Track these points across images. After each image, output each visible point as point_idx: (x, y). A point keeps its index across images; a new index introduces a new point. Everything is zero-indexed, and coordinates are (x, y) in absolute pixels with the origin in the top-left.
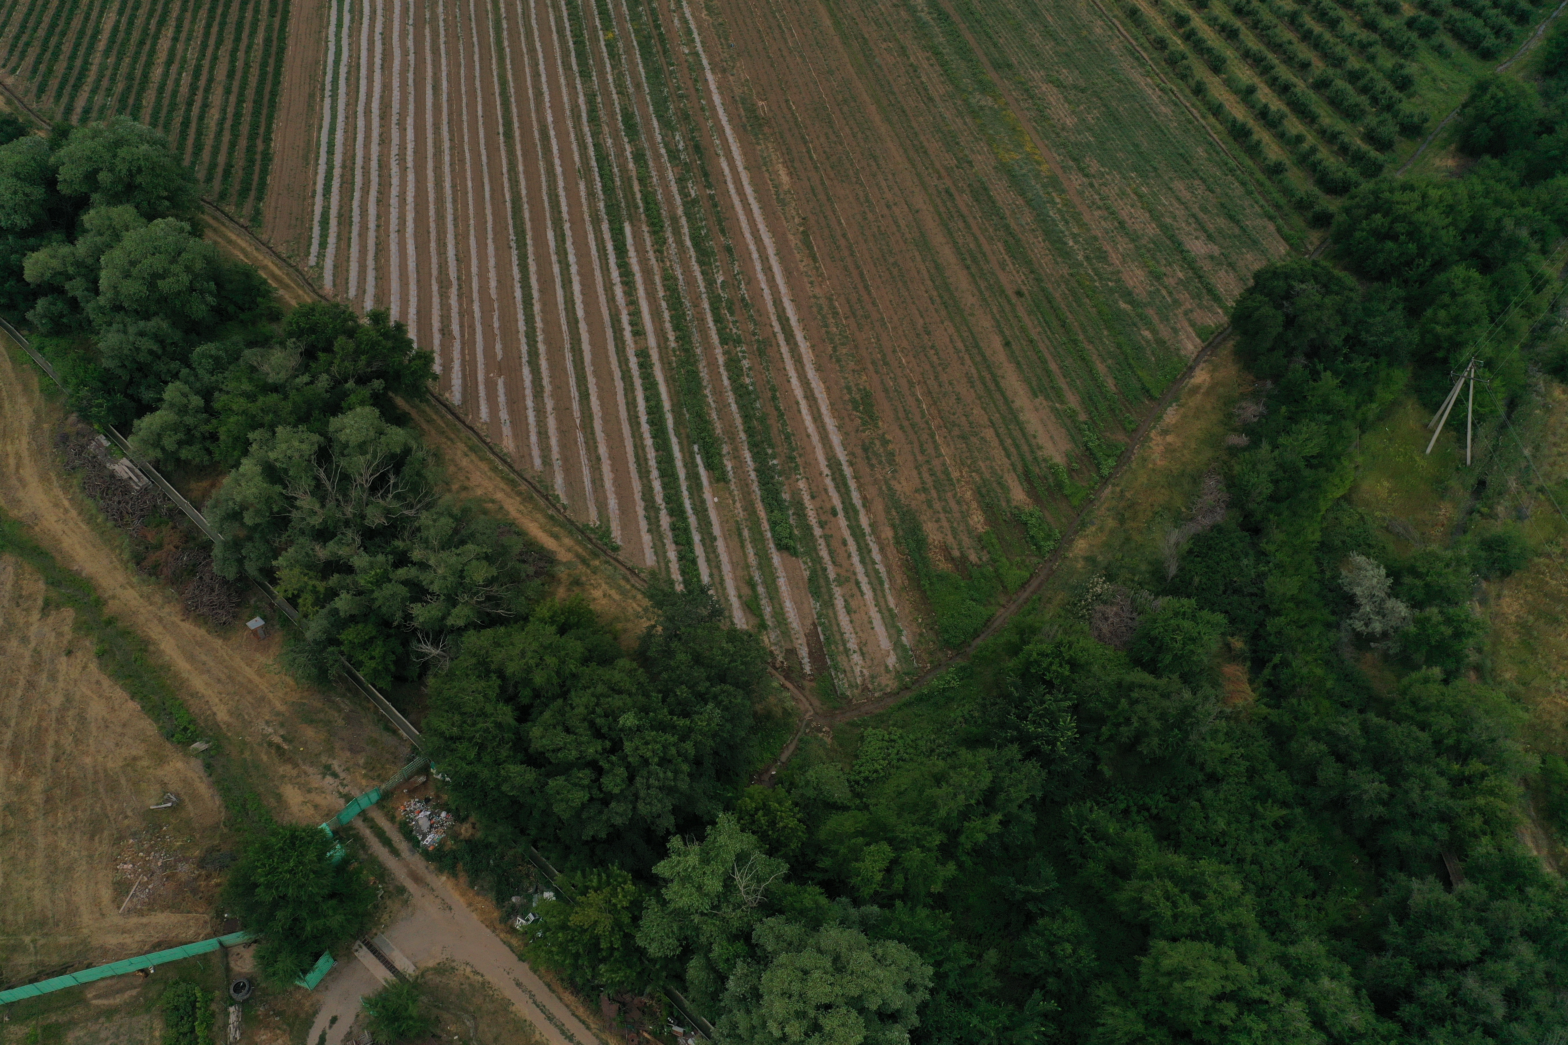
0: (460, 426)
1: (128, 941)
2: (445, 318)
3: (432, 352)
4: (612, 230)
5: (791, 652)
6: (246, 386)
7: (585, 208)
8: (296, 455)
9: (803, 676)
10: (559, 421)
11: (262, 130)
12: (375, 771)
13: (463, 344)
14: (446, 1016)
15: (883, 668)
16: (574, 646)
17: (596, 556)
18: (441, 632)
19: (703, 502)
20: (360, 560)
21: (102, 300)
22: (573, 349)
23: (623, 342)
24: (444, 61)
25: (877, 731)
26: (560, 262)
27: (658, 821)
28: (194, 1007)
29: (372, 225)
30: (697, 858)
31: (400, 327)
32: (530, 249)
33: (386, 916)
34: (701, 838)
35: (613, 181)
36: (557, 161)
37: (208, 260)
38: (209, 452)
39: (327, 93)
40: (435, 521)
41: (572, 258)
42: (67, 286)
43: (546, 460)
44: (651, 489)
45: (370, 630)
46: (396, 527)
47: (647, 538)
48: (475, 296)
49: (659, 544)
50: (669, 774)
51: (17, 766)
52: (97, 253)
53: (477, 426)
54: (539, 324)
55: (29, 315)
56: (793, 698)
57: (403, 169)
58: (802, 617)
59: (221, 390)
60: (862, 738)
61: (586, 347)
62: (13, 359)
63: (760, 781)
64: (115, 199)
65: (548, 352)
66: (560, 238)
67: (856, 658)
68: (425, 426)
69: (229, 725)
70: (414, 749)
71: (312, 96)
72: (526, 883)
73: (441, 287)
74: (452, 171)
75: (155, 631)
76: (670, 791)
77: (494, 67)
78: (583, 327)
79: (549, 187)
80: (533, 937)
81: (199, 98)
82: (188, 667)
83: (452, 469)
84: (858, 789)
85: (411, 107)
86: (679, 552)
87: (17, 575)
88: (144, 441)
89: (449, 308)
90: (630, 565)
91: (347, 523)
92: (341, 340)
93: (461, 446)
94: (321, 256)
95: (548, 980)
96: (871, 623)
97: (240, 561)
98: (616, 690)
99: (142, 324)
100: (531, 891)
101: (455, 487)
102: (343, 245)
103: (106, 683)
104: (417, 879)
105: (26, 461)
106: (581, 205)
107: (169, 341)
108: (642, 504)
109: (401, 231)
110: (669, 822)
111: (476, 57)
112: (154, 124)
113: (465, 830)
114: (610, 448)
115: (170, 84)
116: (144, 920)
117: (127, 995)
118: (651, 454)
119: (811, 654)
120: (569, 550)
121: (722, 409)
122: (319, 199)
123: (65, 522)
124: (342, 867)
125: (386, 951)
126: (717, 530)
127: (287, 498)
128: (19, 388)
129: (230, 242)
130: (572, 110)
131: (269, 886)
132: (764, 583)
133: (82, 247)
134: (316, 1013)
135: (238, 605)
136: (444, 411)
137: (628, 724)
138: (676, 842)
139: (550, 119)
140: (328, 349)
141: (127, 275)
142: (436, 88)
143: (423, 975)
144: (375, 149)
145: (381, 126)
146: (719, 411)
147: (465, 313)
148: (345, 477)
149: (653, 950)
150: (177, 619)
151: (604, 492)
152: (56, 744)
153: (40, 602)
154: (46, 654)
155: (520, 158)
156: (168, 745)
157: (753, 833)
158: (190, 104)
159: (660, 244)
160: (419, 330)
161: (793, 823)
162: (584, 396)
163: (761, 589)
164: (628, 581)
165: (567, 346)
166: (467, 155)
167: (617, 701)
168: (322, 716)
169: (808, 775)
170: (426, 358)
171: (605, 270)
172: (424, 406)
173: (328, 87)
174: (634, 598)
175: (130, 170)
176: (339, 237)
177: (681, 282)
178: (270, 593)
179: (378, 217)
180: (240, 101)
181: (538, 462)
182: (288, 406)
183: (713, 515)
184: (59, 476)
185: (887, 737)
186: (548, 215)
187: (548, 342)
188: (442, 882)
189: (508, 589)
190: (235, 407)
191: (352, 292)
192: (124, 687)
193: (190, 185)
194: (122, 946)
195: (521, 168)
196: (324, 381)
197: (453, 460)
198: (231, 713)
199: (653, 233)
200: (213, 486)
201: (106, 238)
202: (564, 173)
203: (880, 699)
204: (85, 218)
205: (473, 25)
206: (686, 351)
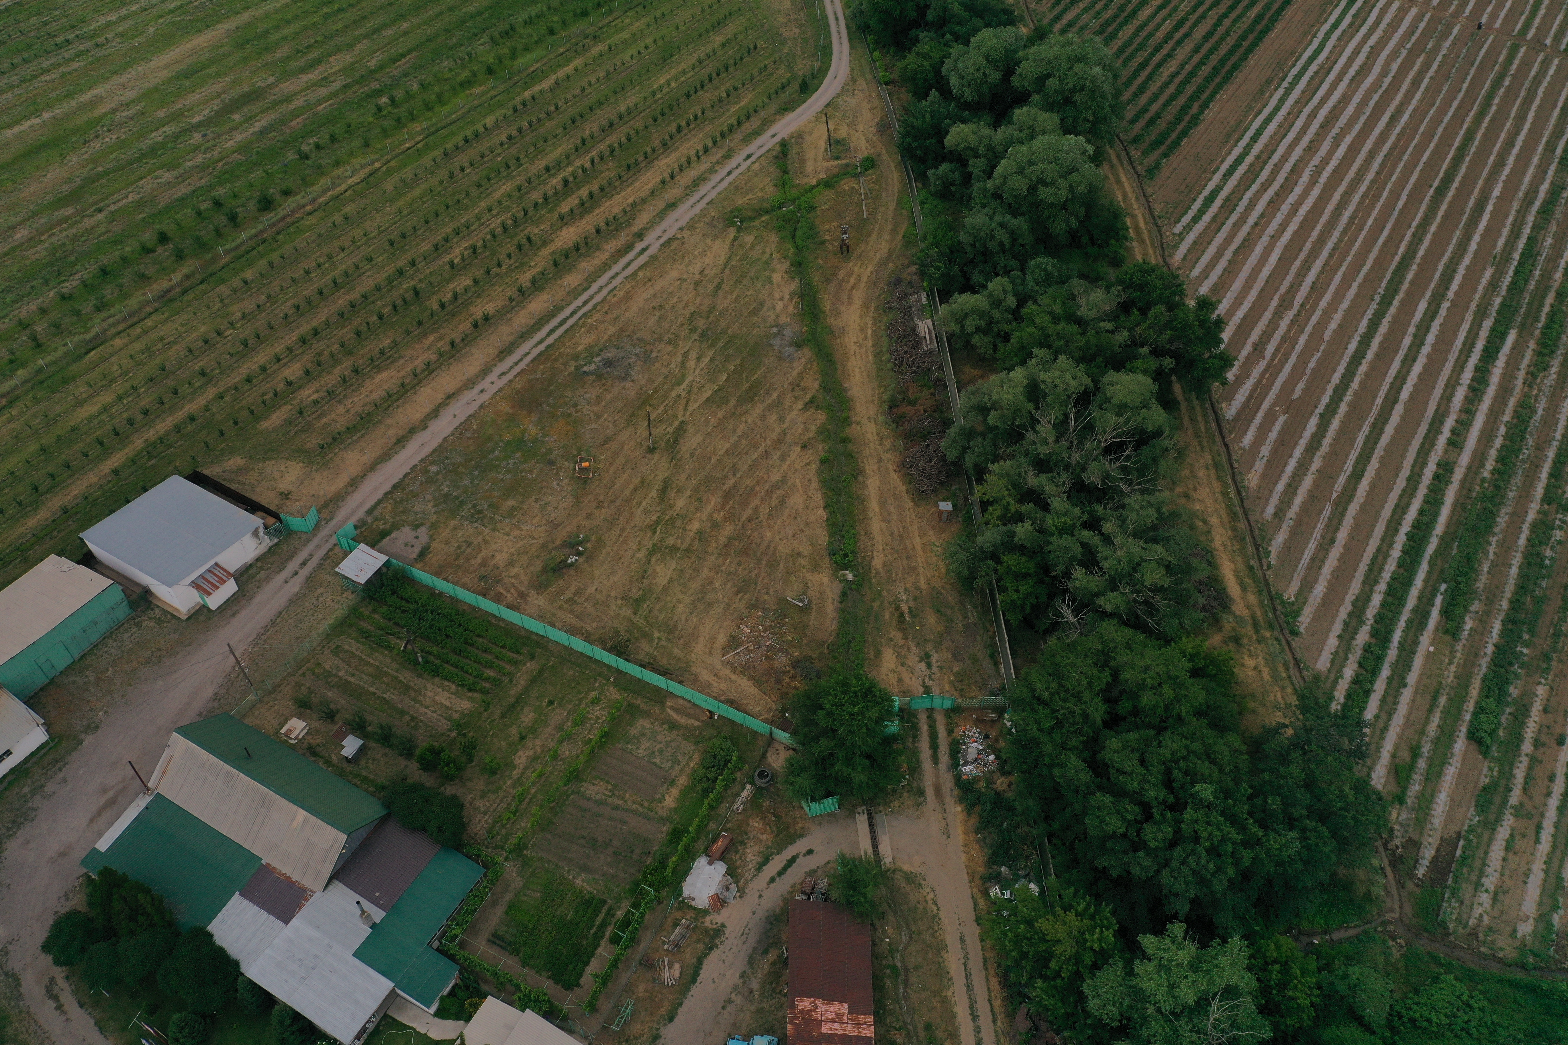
0: (1218, 438)
1: (715, 684)
2: (1266, 336)
3: (1236, 359)
4: (1493, 330)
5: (1414, 845)
6: (1057, 308)
7: (1477, 296)
8: (1062, 386)
9: (1412, 875)
10: (1316, 485)
11: (1204, 96)
12: (961, 682)
13: (1268, 366)
14: (891, 917)
15: (1508, 929)
16: (1198, 693)
17: (1271, 627)
18: (1087, 606)
19: (1416, 643)
20: (1058, 503)
21: (989, 184)
22: (1374, 426)
23: (1433, 445)
24: (1418, 95)
25: (1458, 984)
26: (1415, 336)
27: (1172, 899)
28: (726, 765)
29: (1251, 221)
30: (1188, 958)
31: (1220, 324)
32: (1392, 310)
33: (896, 804)
34: (1204, 945)
35: (1526, 282)
36: (1477, 238)
37: (1092, 189)
38: (995, 348)
39: (1285, 84)
40: (1142, 507)
41: (1430, 338)
42: (971, 162)
43: (1279, 514)
44: (1368, 599)
45: (1028, 566)
46: (1105, 494)
47: (1332, 642)
48: (1309, 329)
49: (1341, 653)
50: (1211, 865)
51: (723, 507)
52: (1010, 143)
53: (1234, 447)
54: (1355, 385)
55: (930, 173)
56: (1385, 888)
57: (1313, 181)
58: (1449, 819)
59: (1035, 302)
60: (1436, 979)
61: (1389, 430)
62: (899, 202)
63: (1296, 939)
64: (1049, 106)
65: (1347, 415)
66: (1431, 314)
67: (1485, 898)
68: (1186, 421)
69: (877, 573)
70: (1003, 688)
71: (1269, 81)
72: (1021, 864)
73: (1280, 305)
74: (1361, 203)
75: (870, 467)
76: (1203, 882)
77: (1469, 119)
78: (1399, 409)
79: (1451, 259)
80: (998, 912)
81: (1167, 48)
82: (877, 509)
83: (1186, 472)
84: (1396, 1023)
85: (1358, 127)
86: (1357, 675)
87: (805, 368)
88: (953, 314)
89: (1276, 328)
90: (1299, 655)
91: (1067, 467)
92: (1159, 309)
93: (1208, 457)
94: (1188, 228)
95: (988, 955)
96: (1527, 876)
97: (965, 449)
98: (1210, 757)
99: (1008, 217)
100: (1022, 873)
101: (1179, 490)
102: (1214, 226)
103: (815, 485)
104: (938, 792)
105: (862, 285)
106: (1475, 290)
107: (1020, 241)
108: (1350, 608)
109: (1275, 238)
110: (1182, 907)
111: (1455, 104)
112: (1118, 55)
113: (1001, 783)
114: (1351, 537)
115: (1152, 25)
116: (734, 677)
117: (692, 722)
118: (1391, 567)
119: (1434, 860)
120: (1248, 607)
121: (1500, 566)
122: (1217, 178)
123: (860, 346)
124: (889, 740)
125: (879, 831)
126: (1412, 678)
127: (1032, 418)
128: (890, 226)
129: (1118, 181)
130: (1526, 194)
131: (830, 714)
132: (1430, 760)
133: (1001, 134)
134: (801, 836)
135: (942, 484)
136: (1212, 417)
137: (1204, 794)
138: (1177, 929)
139: (1496, 192)
140: (1144, 312)
141: (1021, 171)
142: (1394, 119)
143: (895, 871)
144: (1298, 152)
145: (1317, 134)
146: (1494, 565)
147: (1289, 340)
148: (1090, 428)
149: (1093, 1004)
150: (891, 467)
151: (1318, 575)
152: (756, 509)
153: (808, 397)
154: (789, 438)
155: (1439, 218)
156: (827, 559)
157: (1258, 979)
158: (1157, 49)
159: (1540, 366)
160: (1234, 335)
161: (1303, 1001)
162: (1357, 475)
163: (1422, 764)
164: (1287, 669)
165: (1371, 419)
166: (1385, 194)
167: (1204, 767)
168: (949, 612)
169: (1351, 970)
170: (1226, 362)
171: (1460, 366)
172: (1196, 403)
173: (1289, 79)
174: (1283, 688)
175: (1075, 86)
176: (1214, 219)
177: (1537, 417)
178: (971, 488)
179: (1262, 216)
180: (1201, 63)
181: (1270, 510)
182: (1082, 342)
183: (1418, 662)
184: (877, 308)
185: (1465, 998)
186: (1432, 285)
187: (1353, 406)
188: (956, 810)
189: (1169, 606)
190: (1038, 321)
191: (1196, 272)
192: (825, 495)
193: (1114, 119)
194: (709, 685)
195: (1433, 228)
196: (1123, 336)
197: (1192, 465)
198: (884, 565)
199: (1538, 353)
200: (982, 377)
201: (1023, 135)
202: (1476, 252)
203: (1484, 957)
204: (1017, 111)
205: (1473, 71)
206: (1497, 487)
